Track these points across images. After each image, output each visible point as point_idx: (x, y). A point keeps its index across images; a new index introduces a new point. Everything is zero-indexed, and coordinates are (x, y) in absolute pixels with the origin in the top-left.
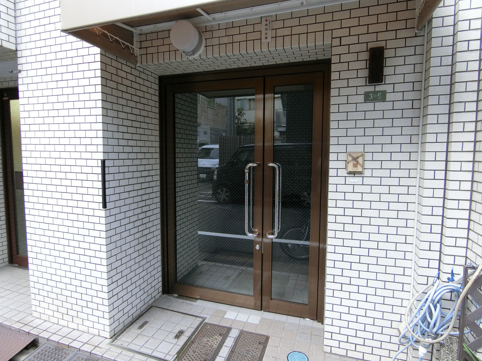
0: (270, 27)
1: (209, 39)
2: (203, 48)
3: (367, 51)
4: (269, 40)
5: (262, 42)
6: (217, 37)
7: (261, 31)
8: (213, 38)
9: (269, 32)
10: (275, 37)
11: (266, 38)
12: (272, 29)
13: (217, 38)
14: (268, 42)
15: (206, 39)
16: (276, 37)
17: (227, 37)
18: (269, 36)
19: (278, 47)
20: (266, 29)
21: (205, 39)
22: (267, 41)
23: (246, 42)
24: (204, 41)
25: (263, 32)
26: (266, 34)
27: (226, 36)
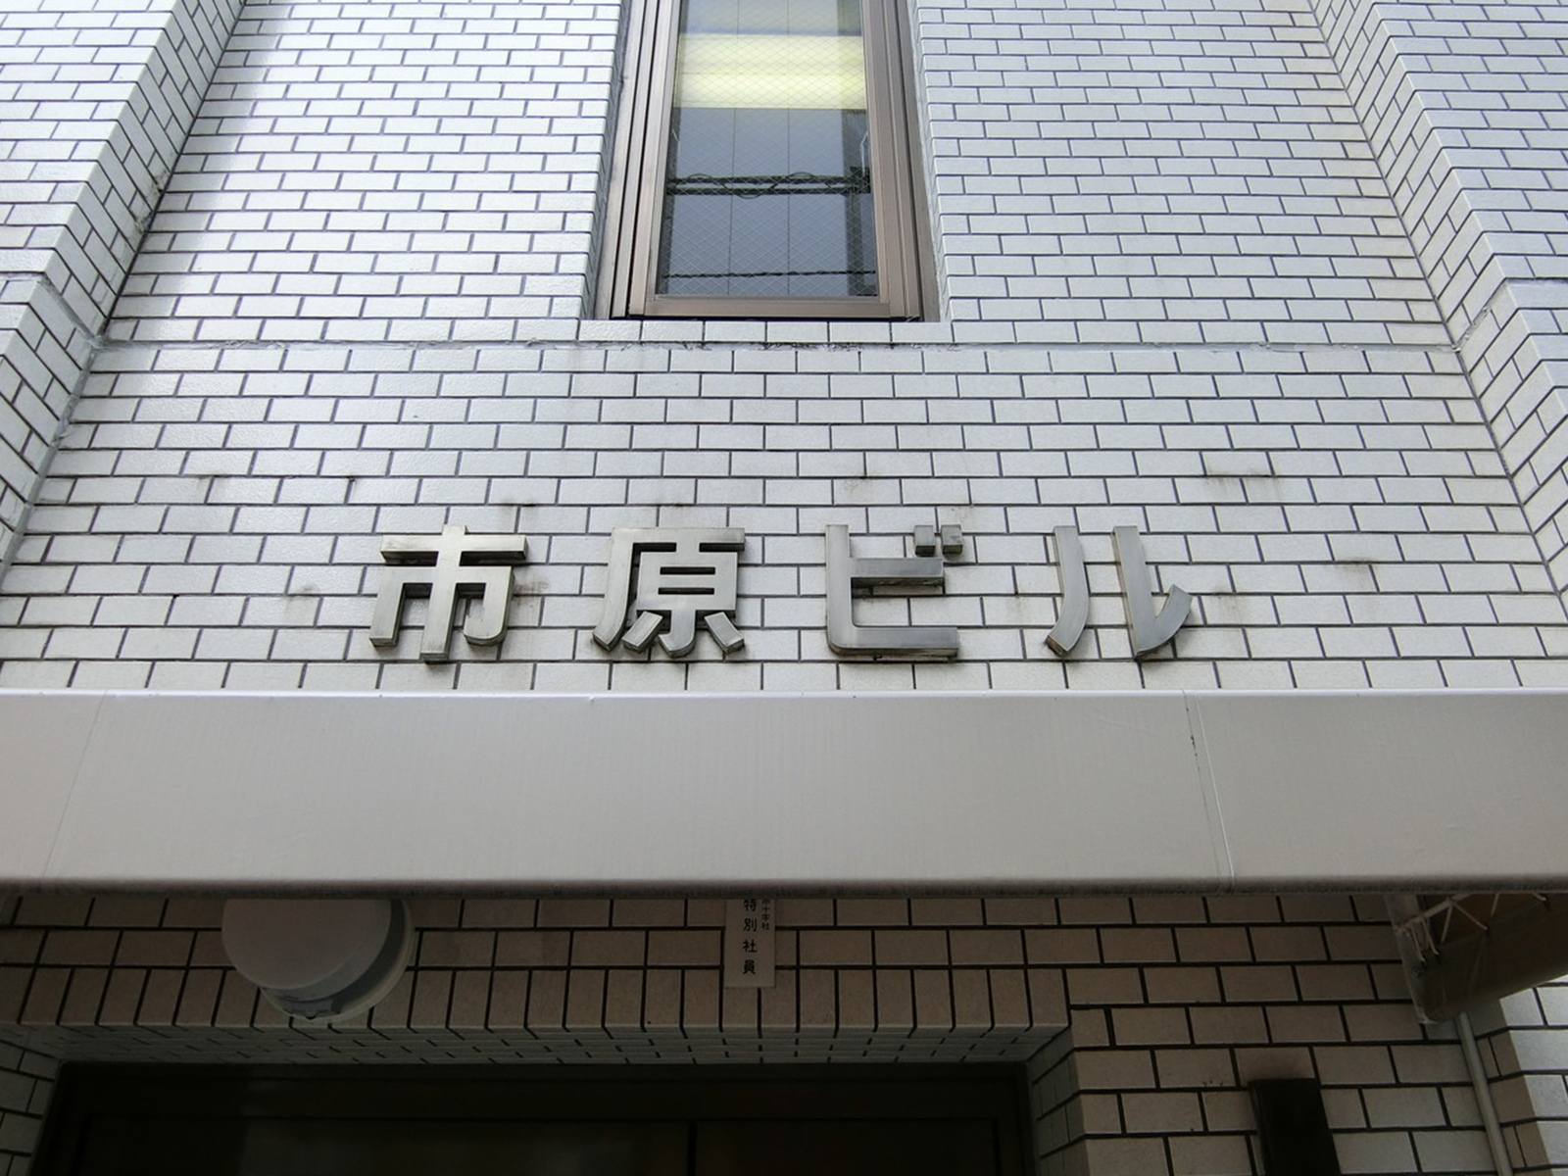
0: (766, 917)
1: (441, 934)
2: (396, 975)
3: (1238, 1088)
4: (764, 978)
5: (726, 984)
6: (481, 930)
7: (722, 929)
8: (460, 929)
9: (764, 940)
10: (791, 968)
11: (749, 967)
12: (778, 928)
13: (484, 934)
14: (757, 985)
15: (421, 931)
16: (798, 968)
17: (540, 934)
18: (764, 958)
19: (810, 1021)
20: (747, 921)
21: (417, 929)
22: (752, 982)
23: (641, 972)
24: (410, 940)
25: (735, 937)
26: (749, 946)
27: (535, 929)
